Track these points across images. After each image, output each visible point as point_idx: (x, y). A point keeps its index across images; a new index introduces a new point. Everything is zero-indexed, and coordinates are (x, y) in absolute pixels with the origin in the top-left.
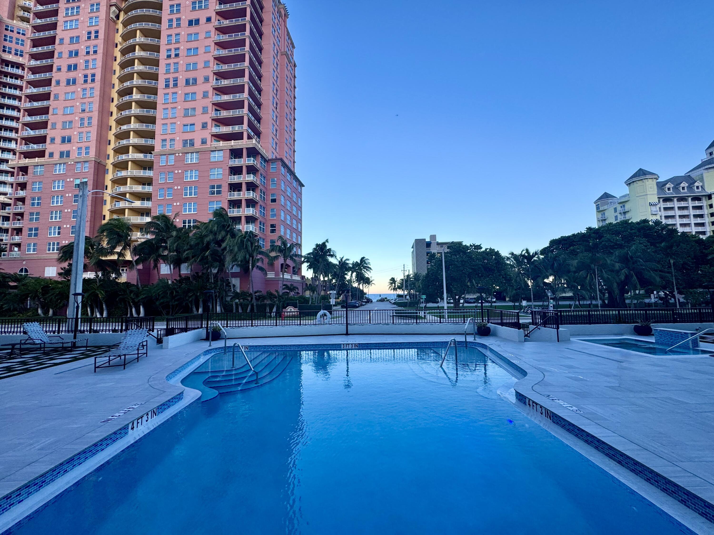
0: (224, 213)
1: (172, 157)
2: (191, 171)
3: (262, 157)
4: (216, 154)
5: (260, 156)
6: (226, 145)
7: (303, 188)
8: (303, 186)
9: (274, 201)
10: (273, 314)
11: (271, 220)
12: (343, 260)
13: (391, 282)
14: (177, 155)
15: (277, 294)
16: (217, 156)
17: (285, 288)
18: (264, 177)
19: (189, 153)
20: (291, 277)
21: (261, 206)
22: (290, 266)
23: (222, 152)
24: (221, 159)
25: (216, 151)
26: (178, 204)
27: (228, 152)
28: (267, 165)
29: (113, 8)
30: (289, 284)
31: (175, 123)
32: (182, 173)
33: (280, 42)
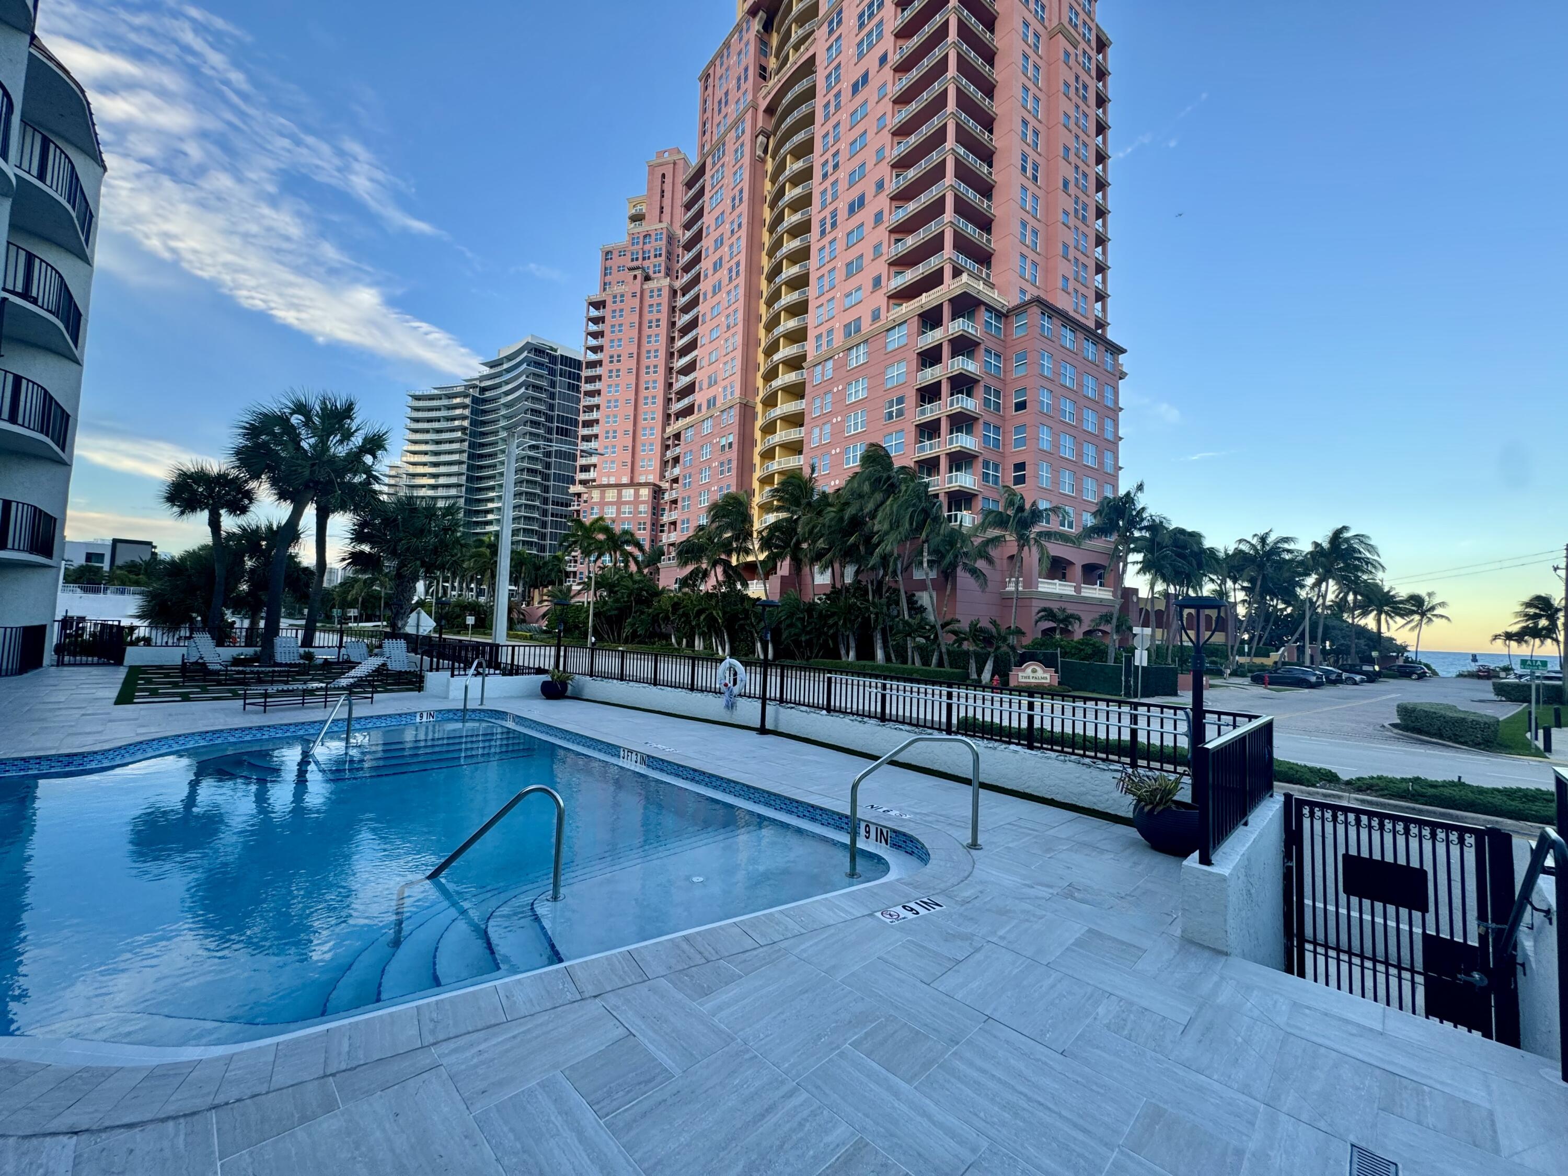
0: (883, 453)
1: (830, 364)
2: (858, 381)
3: (990, 308)
4: (896, 334)
5: (983, 308)
6: (912, 307)
7: (1122, 358)
8: (1123, 351)
9: (1021, 406)
10: (986, 676)
11: (1015, 454)
12: (1271, 540)
13: (1532, 611)
14: (836, 357)
15: (994, 630)
16: (896, 339)
17: (1043, 617)
18: (998, 356)
19: (852, 348)
20: (1078, 589)
21: (987, 424)
22: (1072, 563)
23: (905, 326)
24: (904, 341)
25: (894, 327)
26: (838, 450)
27: (916, 323)
28: (1005, 324)
29: (761, 138)
30: (1055, 606)
31: (833, 298)
32: (844, 389)
33: (1046, 10)
